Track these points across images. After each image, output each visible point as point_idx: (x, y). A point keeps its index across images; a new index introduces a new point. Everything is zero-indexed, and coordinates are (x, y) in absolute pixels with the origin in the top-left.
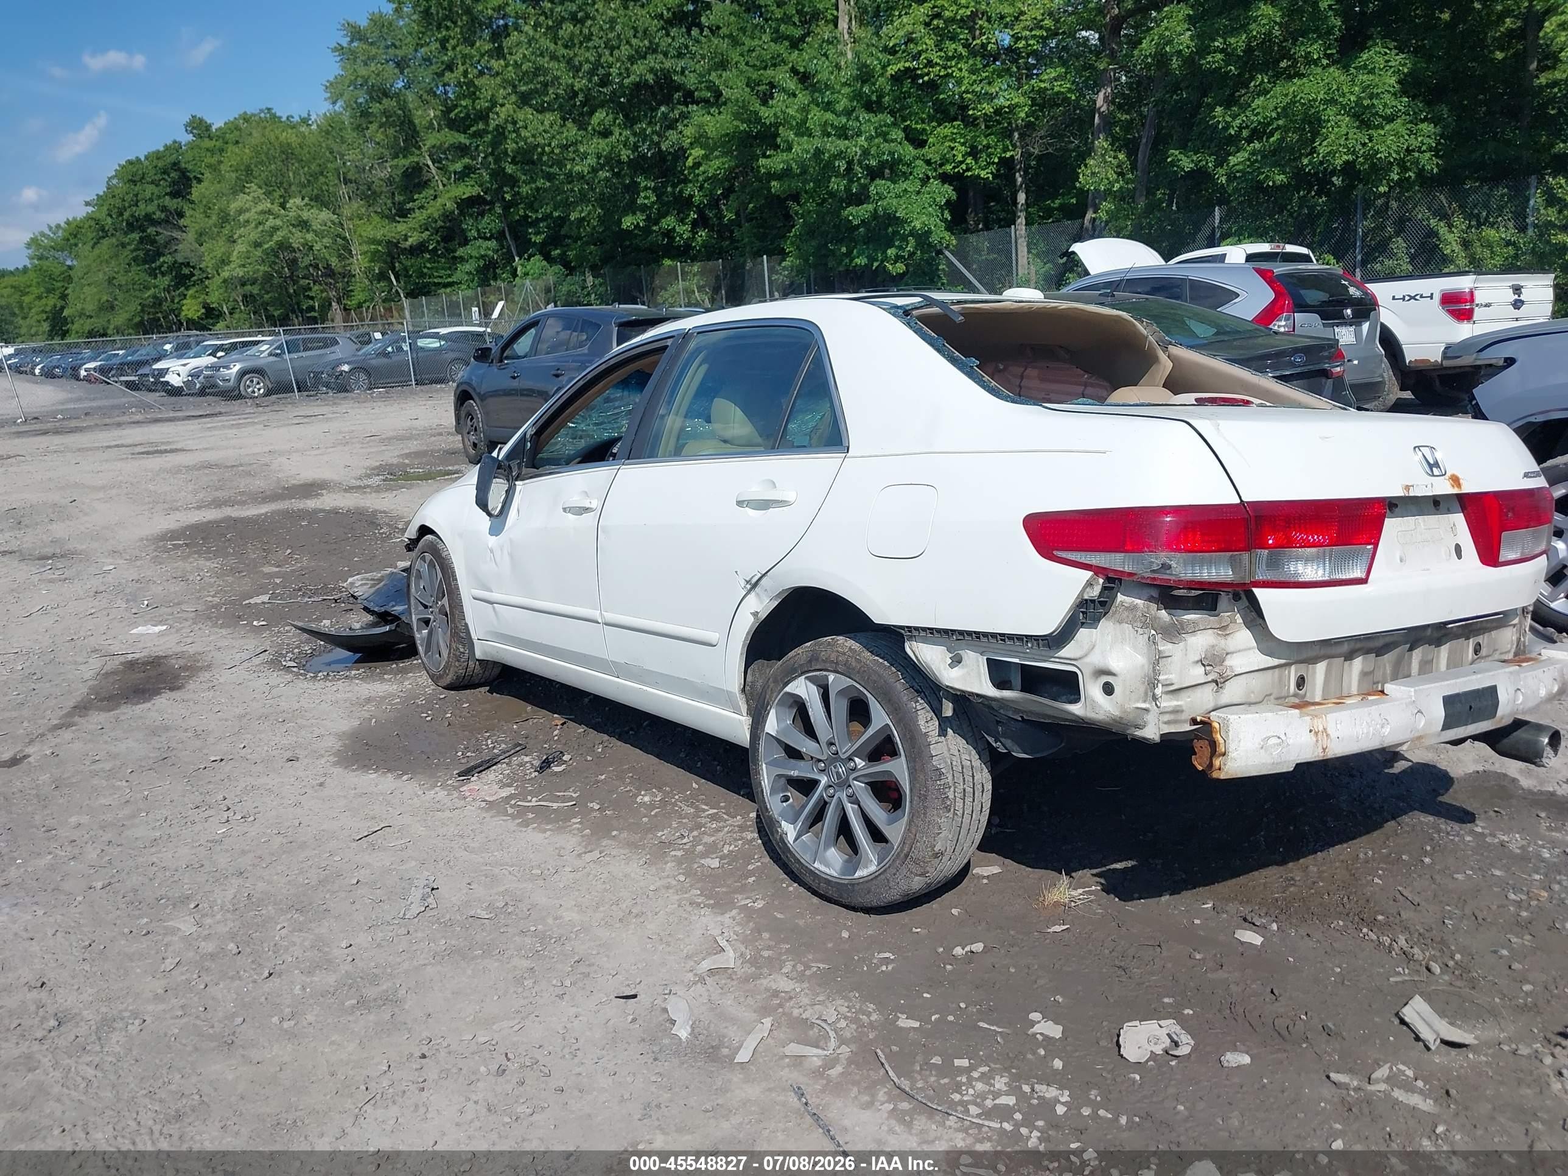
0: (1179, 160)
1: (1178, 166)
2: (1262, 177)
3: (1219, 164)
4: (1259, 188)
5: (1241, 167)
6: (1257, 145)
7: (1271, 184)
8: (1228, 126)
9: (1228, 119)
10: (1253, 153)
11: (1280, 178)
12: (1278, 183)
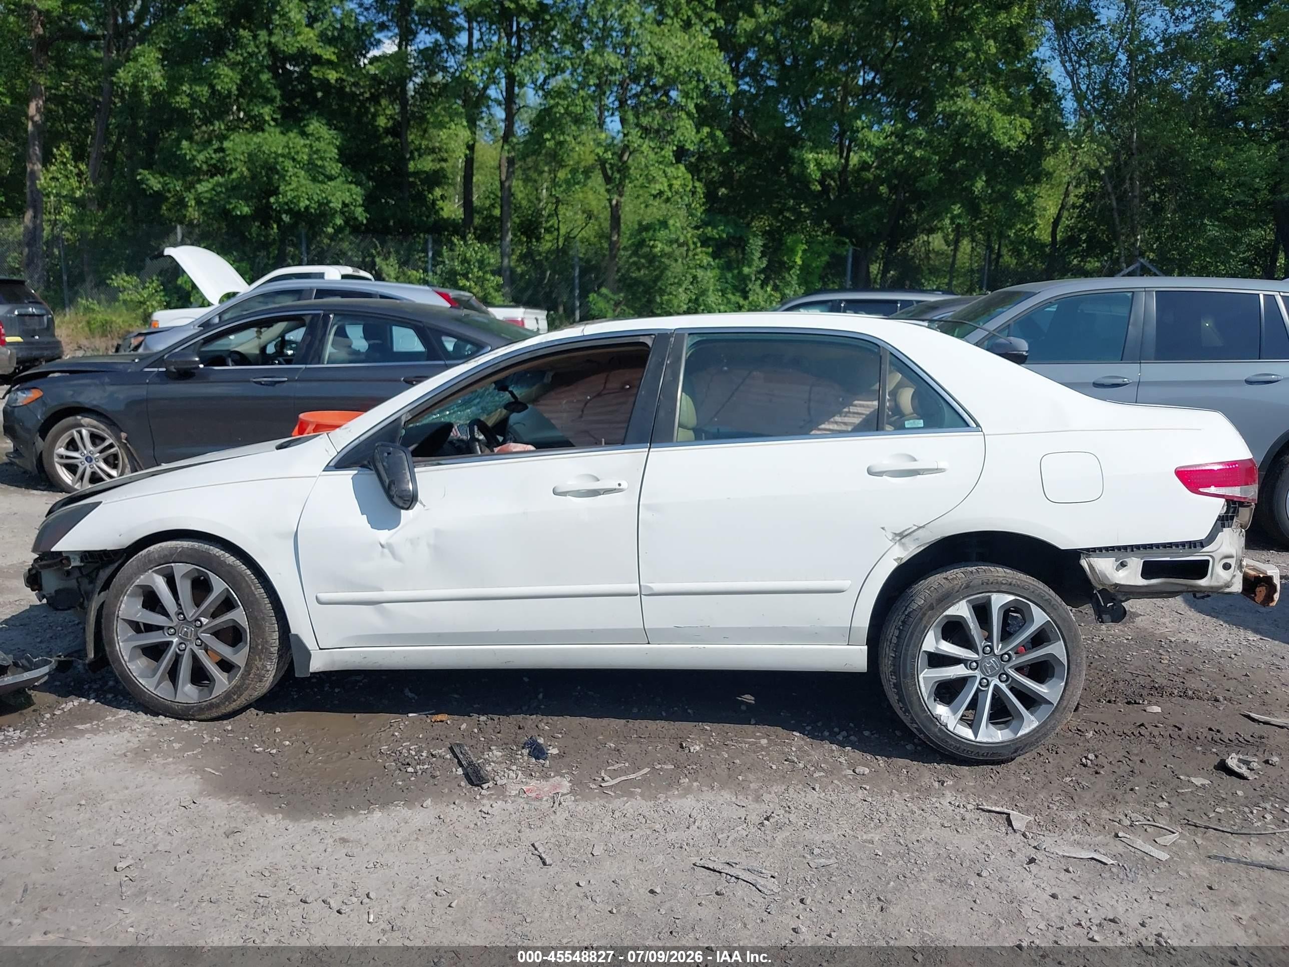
0: (148, 180)
1: (147, 185)
2: (231, 207)
3: (188, 189)
4: (226, 214)
5: (208, 195)
6: (219, 179)
7: (239, 213)
8: (193, 159)
9: (194, 153)
10: (219, 184)
11: (246, 210)
12: (244, 213)
